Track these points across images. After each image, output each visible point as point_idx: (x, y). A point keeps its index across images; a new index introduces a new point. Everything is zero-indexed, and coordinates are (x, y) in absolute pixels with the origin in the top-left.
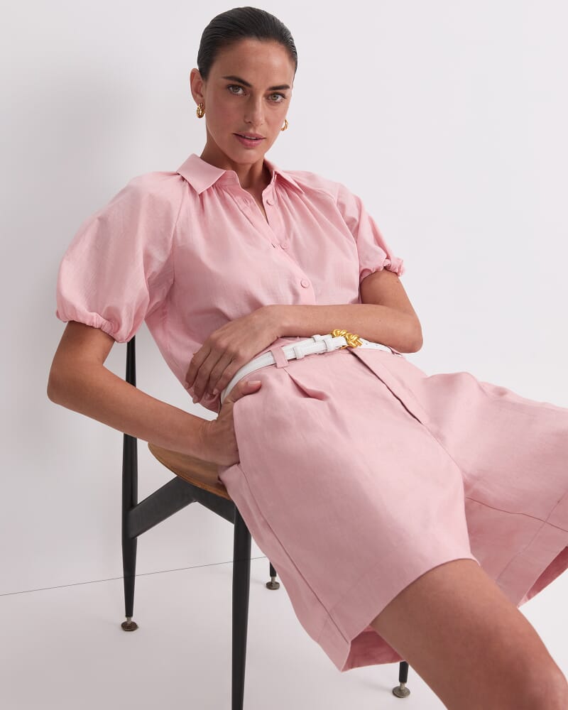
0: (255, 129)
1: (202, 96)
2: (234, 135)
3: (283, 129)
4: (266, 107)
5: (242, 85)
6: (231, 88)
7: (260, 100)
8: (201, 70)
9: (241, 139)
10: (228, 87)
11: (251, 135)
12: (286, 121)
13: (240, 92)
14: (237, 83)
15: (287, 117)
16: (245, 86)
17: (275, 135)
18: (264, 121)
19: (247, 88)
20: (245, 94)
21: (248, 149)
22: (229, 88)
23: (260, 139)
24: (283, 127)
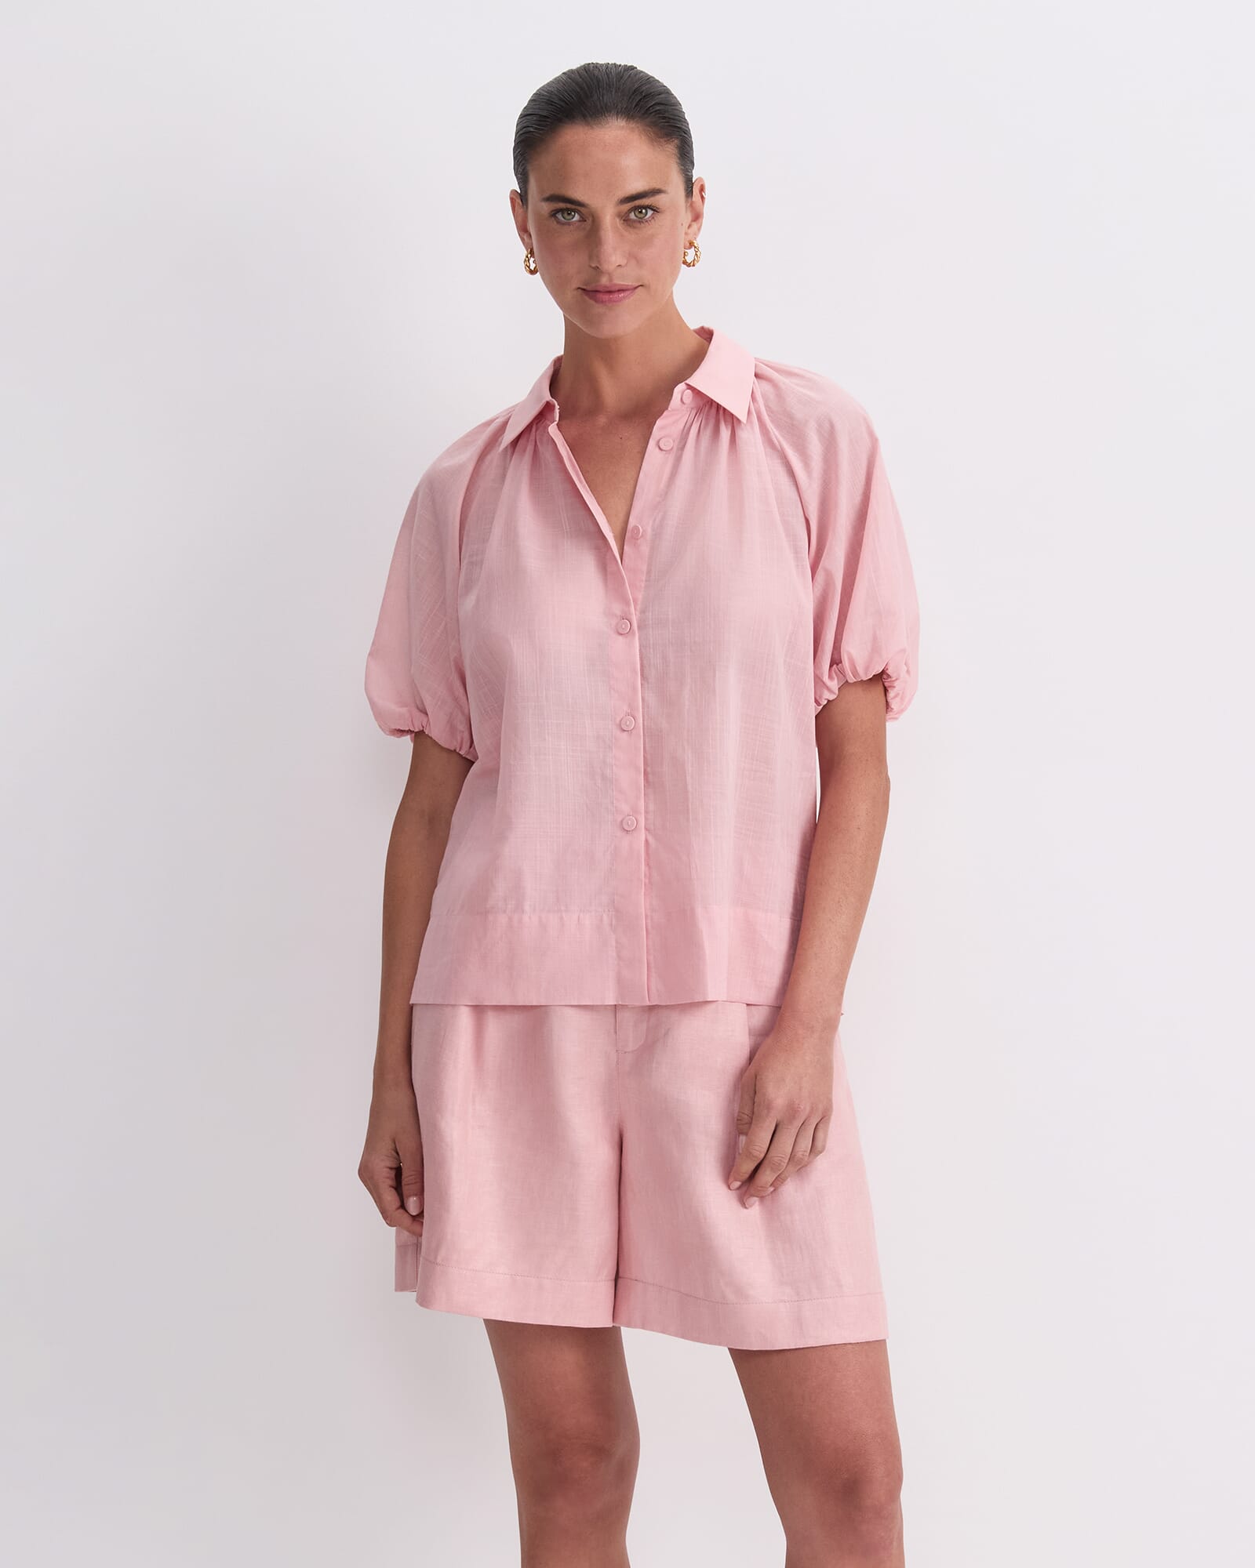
2: (580, 292)
4: (626, 234)
5: (573, 207)
6: (559, 216)
7: (610, 225)
10: (554, 214)
13: (577, 217)
14: (562, 205)
16: (579, 208)
19: (582, 209)
20: (583, 218)
22: (556, 214)
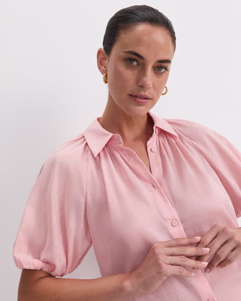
0: (145, 91)
1: (105, 67)
2: (129, 95)
3: (163, 94)
4: (154, 76)
5: (136, 57)
6: (128, 61)
7: (149, 70)
8: (105, 49)
9: (135, 98)
11: (142, 96)
12: (166, 87)
13: (135, 63)
14: (133, 56)
15: (167, 85)
16: (139, 59)
17: (158, 97)
18: (152, 86)
19: (141, 61)
20: (138, 65)
21: (139, 105)
22: (126, 60)
23: (147, 99)
24: (163, 93)
